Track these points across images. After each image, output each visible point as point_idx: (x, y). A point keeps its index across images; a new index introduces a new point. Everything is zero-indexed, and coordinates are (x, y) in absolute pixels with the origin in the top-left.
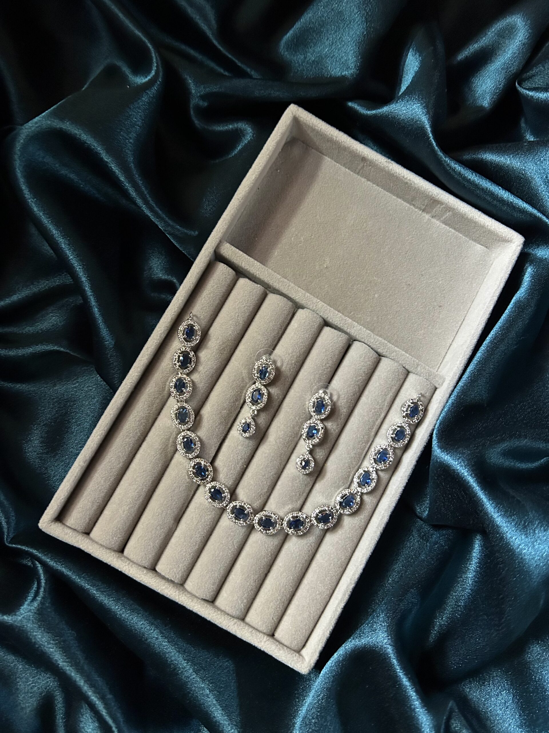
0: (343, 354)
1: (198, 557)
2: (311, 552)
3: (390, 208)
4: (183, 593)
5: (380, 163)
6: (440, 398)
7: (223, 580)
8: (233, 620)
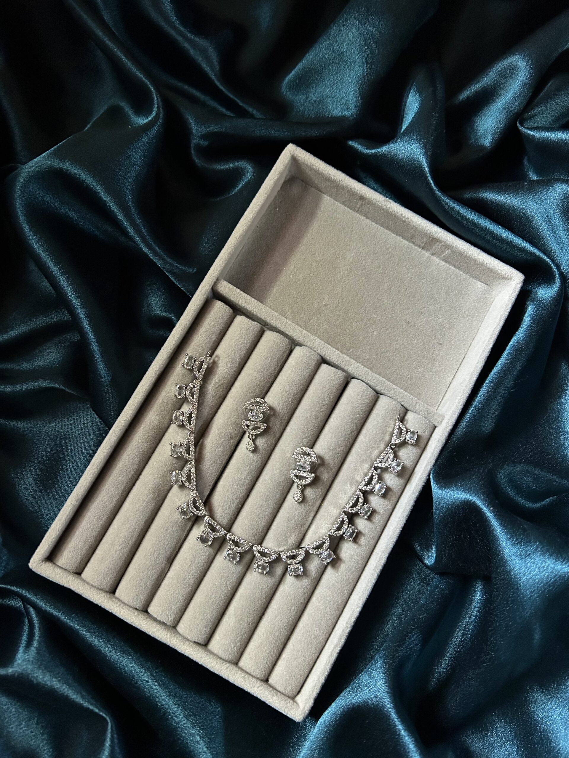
0: (340, 391)
1: (191, 599)
2: (306, 594)
3: (389, 245)
4: (174, 636)
5: (378, 202)
6: (439, 437)
7: (216, 623)
8: (225, 664)
